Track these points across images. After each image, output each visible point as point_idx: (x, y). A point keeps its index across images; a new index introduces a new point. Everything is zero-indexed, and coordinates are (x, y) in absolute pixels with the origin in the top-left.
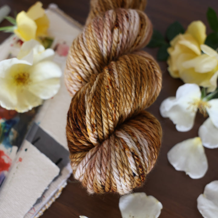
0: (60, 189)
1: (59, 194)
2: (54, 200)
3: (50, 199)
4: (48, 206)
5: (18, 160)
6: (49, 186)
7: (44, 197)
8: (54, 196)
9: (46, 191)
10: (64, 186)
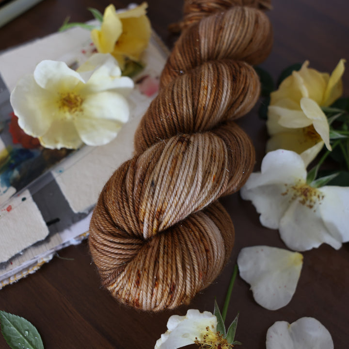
0: (40, 262)
1: (36, 268)
2: (25, 274)
3: (20, 272)
4: (12, 280)
5: (6, 207)
6: (25, 250)
7: (12, 264)
8: (27, 269)
9: (17, 256)
10: (46, 260)
